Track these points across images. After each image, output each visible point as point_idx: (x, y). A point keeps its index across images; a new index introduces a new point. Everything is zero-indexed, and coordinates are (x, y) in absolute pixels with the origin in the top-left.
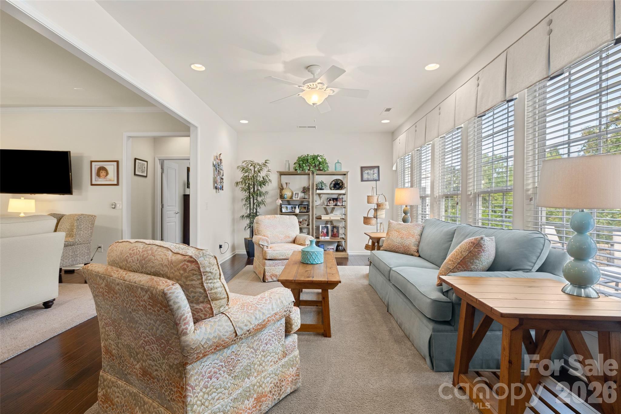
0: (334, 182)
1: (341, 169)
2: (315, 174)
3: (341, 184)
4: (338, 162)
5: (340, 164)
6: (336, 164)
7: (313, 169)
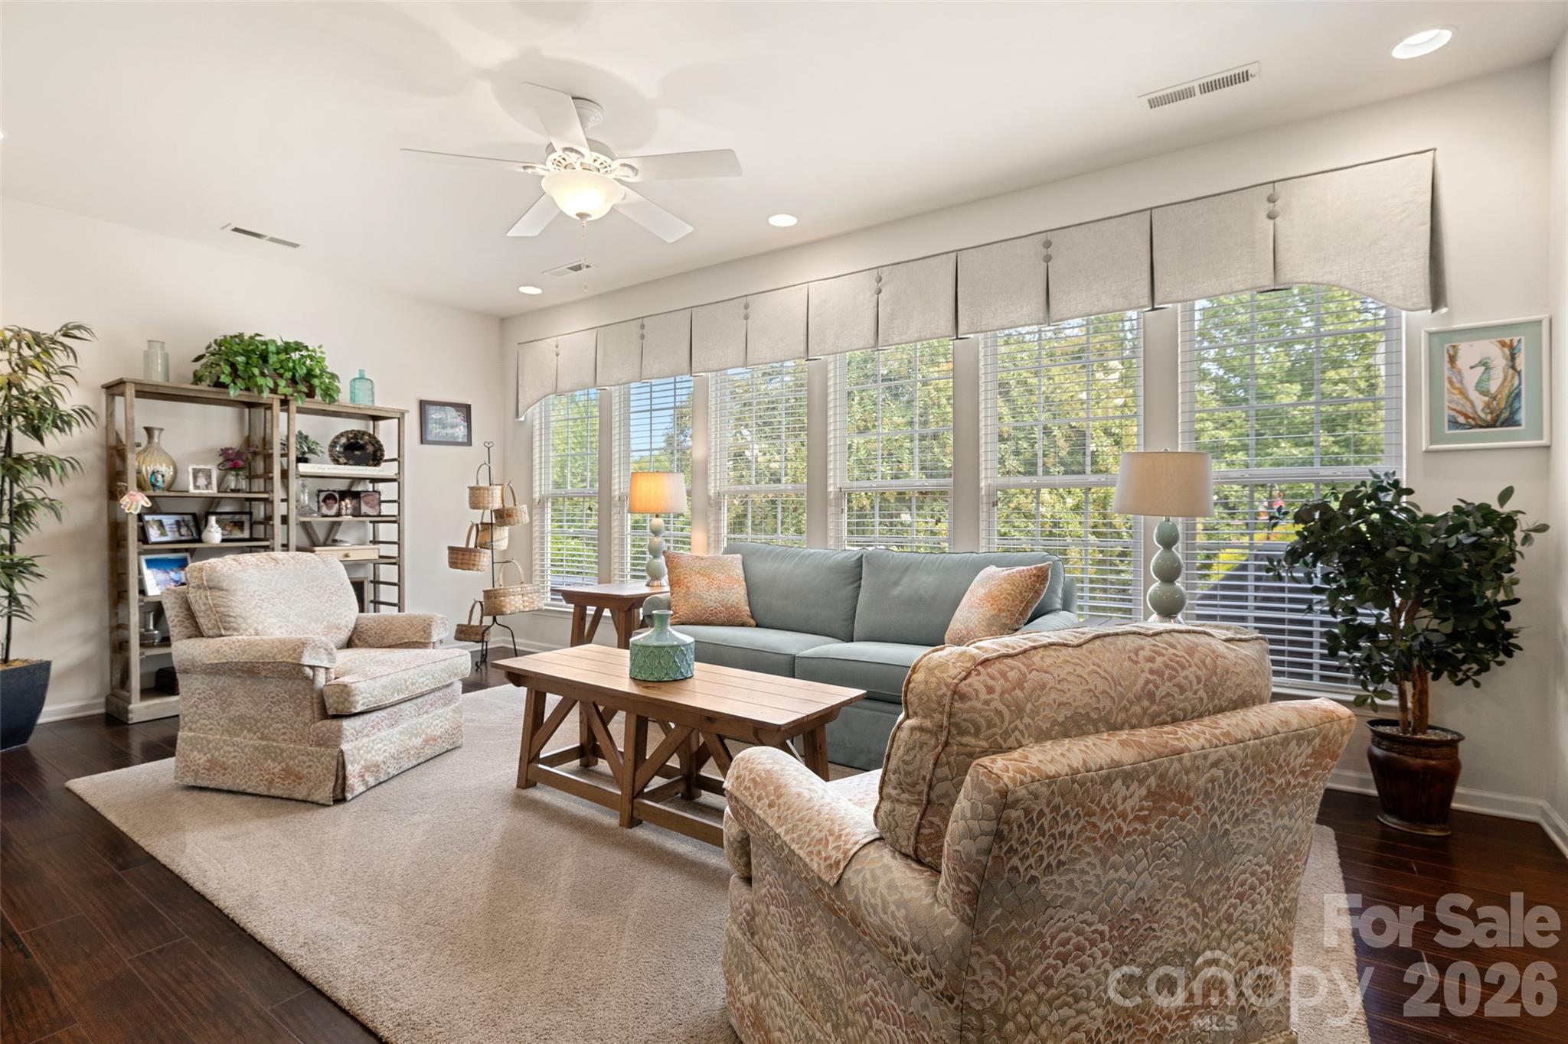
0: (343, 440)
1: (373, 401)
2: (293, 407)
3: (370, 449)
4: (362, 378)
5: (368, 385)
6: (357, 384)
7: (289, 391)
